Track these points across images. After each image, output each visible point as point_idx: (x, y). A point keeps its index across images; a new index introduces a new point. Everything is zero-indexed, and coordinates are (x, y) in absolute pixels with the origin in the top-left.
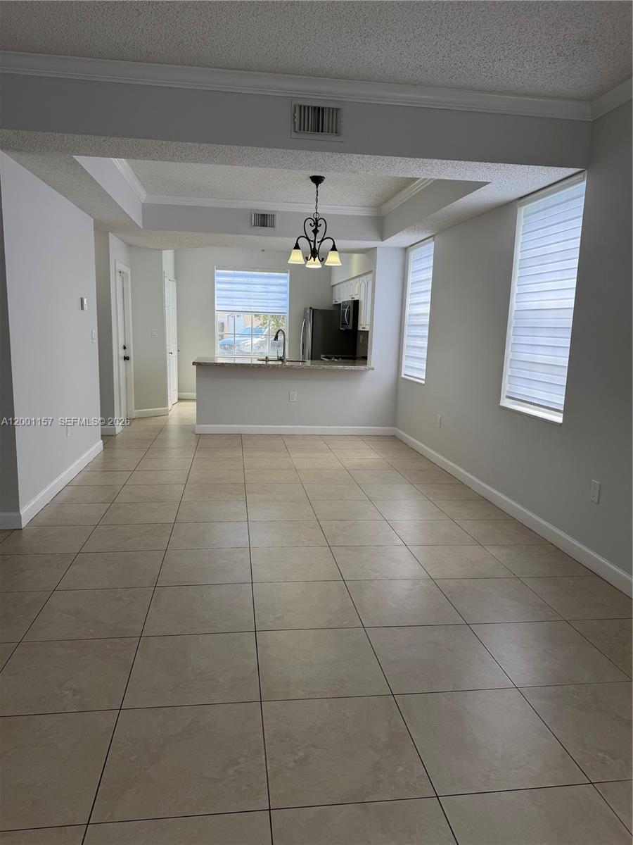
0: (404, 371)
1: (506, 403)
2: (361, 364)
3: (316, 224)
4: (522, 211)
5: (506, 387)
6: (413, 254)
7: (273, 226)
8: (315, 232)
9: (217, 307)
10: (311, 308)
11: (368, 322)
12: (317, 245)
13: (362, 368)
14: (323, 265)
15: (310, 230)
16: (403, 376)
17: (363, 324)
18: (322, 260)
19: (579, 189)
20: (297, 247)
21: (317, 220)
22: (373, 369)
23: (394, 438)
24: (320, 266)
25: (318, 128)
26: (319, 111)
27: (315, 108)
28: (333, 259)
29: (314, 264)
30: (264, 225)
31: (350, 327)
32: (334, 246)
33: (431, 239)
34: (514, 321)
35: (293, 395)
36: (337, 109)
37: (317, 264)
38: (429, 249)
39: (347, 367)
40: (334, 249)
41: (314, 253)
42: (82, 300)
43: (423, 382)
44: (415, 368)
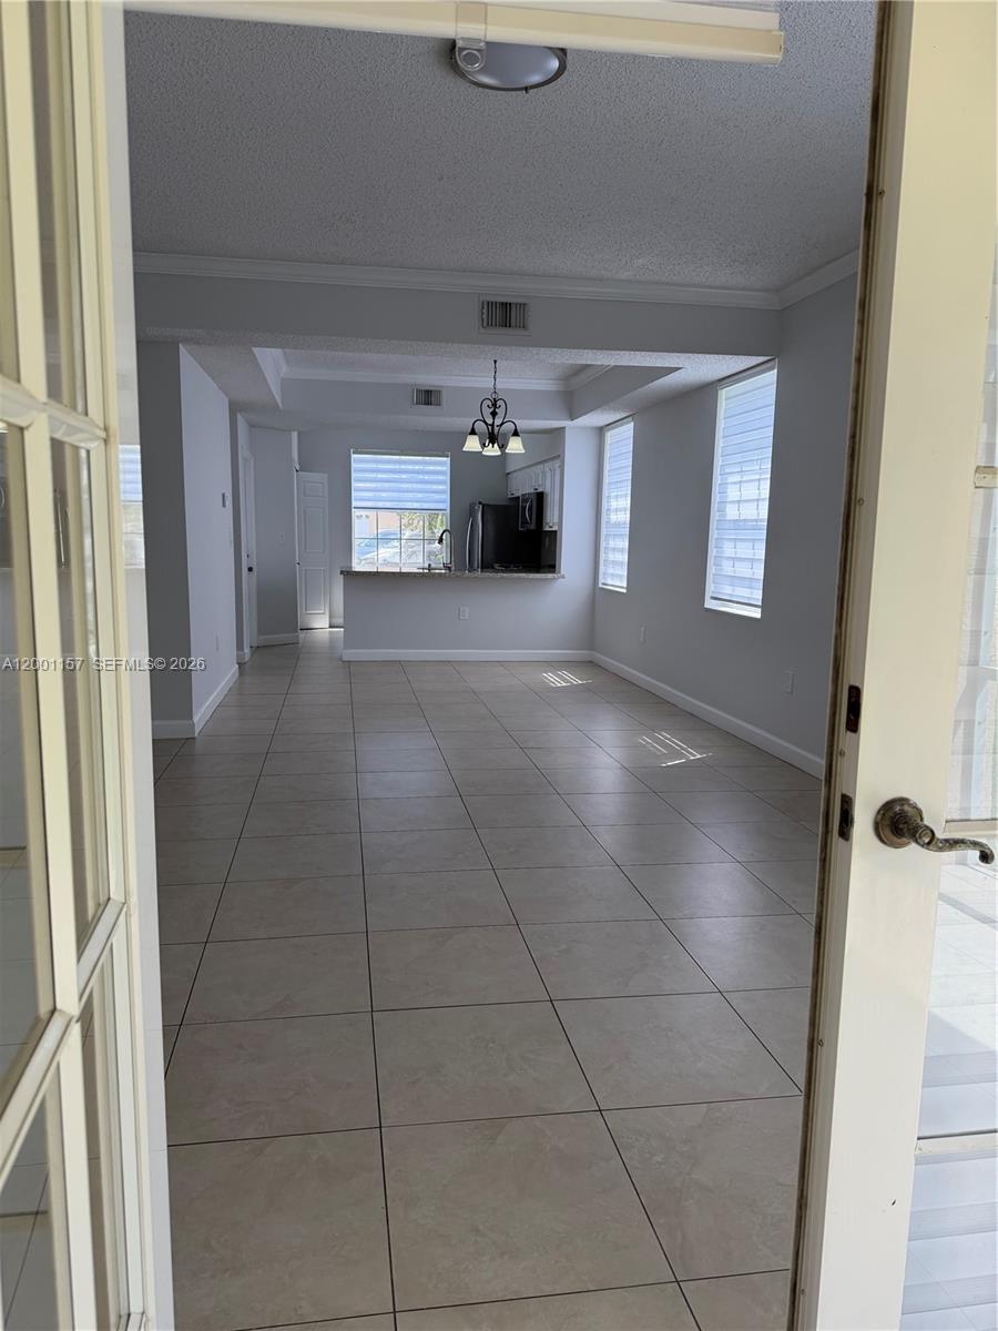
0: (601, 580)
1: (710, 604)
2: (550, 572)
3: (494, 405)
4: (723, 394)
5: (710, 589)
6: (610, 436)
7: (439, 404)
8: (494, 414)
9: (354, 504)
10: (480, 503)
11: (556, 520)
12: (496, 429)
13: (550, 576)
14: (503, 453)
15: (487, 411)
16: (601, 586)
17: (551, 520)
18: (502, 447)
19: (770, 377)
20: (473, 432)
21: (496, 402)
22: (563, 577)
23: (591, 664)
24: (499, 453)
25: (506, 323)
26: (506, 306)
27: (502, 303)
28: (515, 446)
29: (493, 451)
30: (428, 403)
31: (533, 527)
32: (516, 430)
33: (630, 419)
34: (717, 514)
35: (464, 611)
36: (524, 304)
37: (496, 451)
38: (628, 430)
39: (532, 576)
40: (516, 434)
41: (493, 438)
42: (223, 495)
43: (624, 591)
44: (616, 577)
